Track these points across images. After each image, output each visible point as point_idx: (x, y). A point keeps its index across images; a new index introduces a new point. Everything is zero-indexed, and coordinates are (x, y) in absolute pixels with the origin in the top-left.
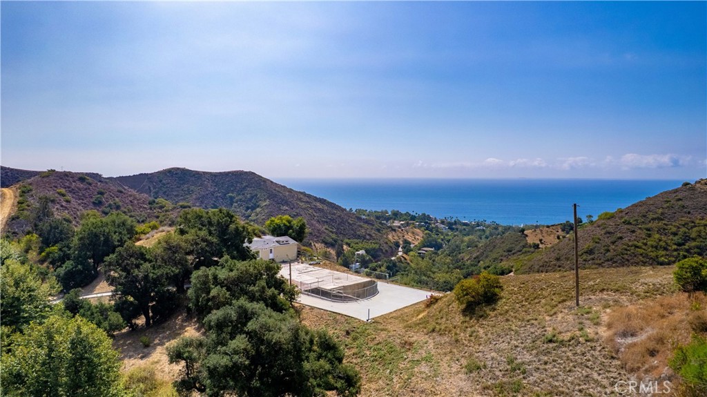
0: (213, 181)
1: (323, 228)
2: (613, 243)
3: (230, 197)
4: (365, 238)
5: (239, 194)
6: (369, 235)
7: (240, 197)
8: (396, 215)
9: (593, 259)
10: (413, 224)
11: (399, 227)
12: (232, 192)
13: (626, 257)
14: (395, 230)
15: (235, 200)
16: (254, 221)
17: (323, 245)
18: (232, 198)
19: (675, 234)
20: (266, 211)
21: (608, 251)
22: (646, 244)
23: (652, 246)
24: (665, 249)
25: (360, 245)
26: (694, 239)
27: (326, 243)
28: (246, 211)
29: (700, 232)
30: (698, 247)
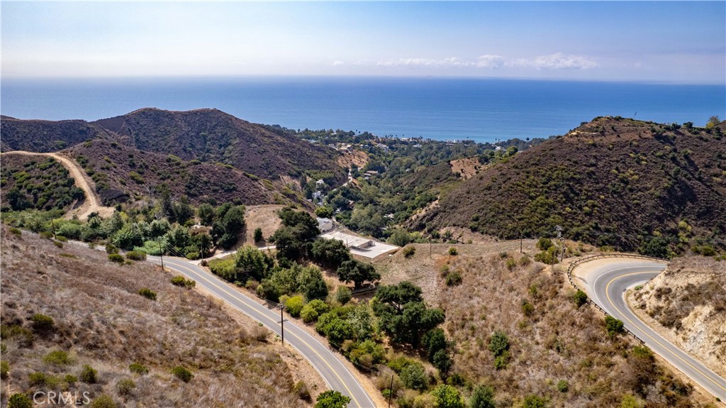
0: (185, 121)
1: (286, 161)
2: (504, 182)
3: (203, 135)
4: (322, 169)
5: (211, 133)
6: (325, 165)
7: (212, 135)
8: (343, 137)
9: (490, 194)
10: (358, 147)
11: (347, 151)
12: (204, 131)
13: (510, 192)
14: (343, 155)
15: (207, 139)
16: (229, 158)
17: (289, 177)
18: (204, 137)
19: (543, 176)
20: (238, 149)
21: (500, 188)
22: (524, 183)
23: (528, 185)
24: (536, 187)
25: (319, 175)
26: (554, 180)
27: (291, 175)
28: (220, 149)
29: (558, 174)
30: (555, 185)
